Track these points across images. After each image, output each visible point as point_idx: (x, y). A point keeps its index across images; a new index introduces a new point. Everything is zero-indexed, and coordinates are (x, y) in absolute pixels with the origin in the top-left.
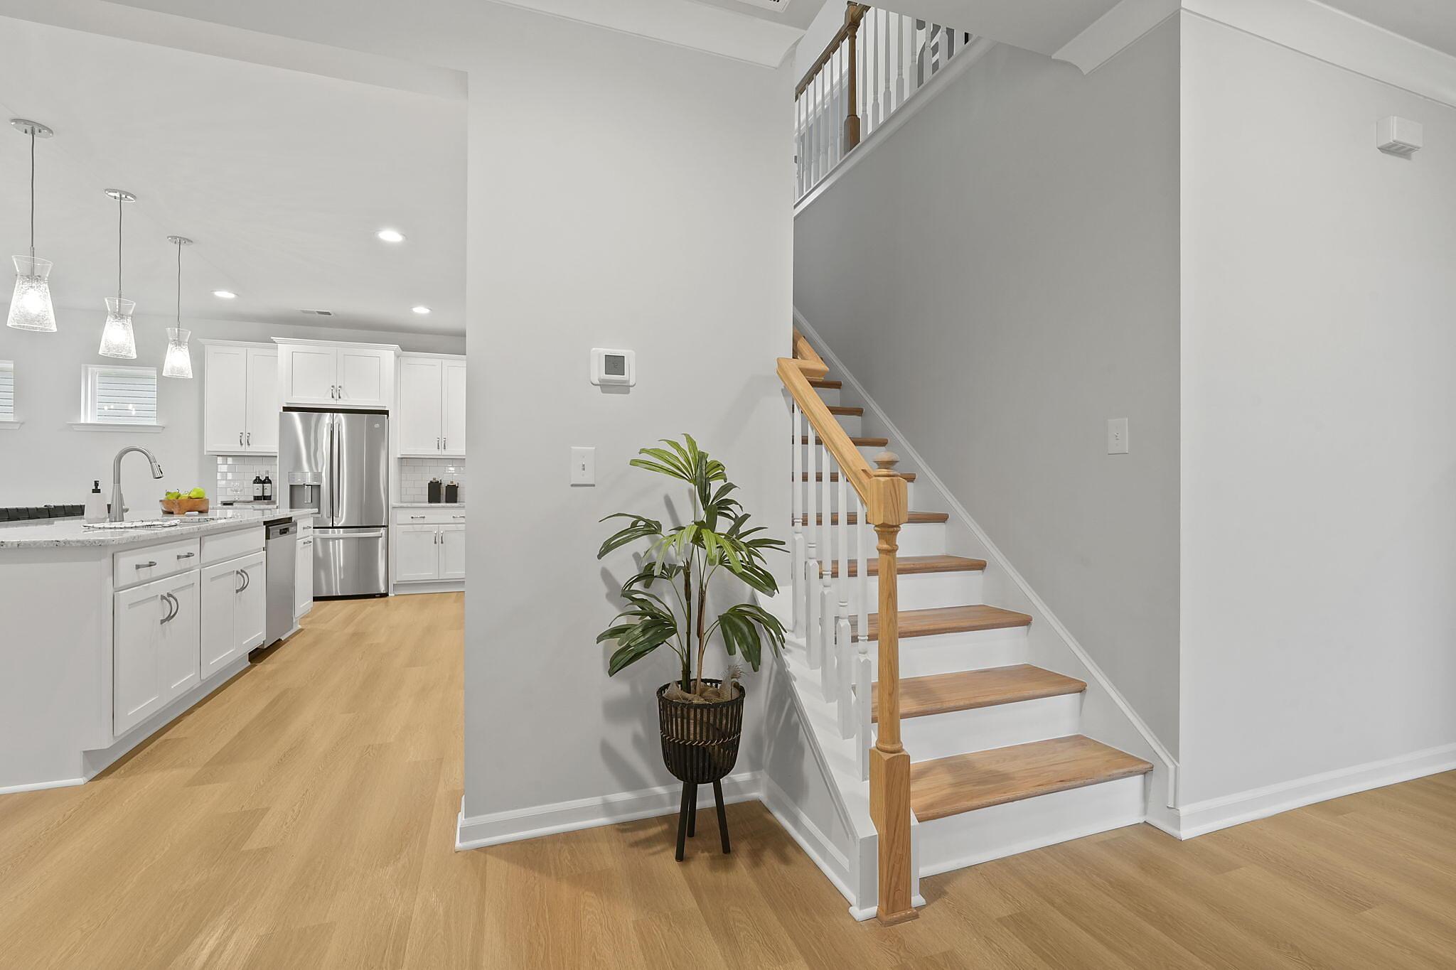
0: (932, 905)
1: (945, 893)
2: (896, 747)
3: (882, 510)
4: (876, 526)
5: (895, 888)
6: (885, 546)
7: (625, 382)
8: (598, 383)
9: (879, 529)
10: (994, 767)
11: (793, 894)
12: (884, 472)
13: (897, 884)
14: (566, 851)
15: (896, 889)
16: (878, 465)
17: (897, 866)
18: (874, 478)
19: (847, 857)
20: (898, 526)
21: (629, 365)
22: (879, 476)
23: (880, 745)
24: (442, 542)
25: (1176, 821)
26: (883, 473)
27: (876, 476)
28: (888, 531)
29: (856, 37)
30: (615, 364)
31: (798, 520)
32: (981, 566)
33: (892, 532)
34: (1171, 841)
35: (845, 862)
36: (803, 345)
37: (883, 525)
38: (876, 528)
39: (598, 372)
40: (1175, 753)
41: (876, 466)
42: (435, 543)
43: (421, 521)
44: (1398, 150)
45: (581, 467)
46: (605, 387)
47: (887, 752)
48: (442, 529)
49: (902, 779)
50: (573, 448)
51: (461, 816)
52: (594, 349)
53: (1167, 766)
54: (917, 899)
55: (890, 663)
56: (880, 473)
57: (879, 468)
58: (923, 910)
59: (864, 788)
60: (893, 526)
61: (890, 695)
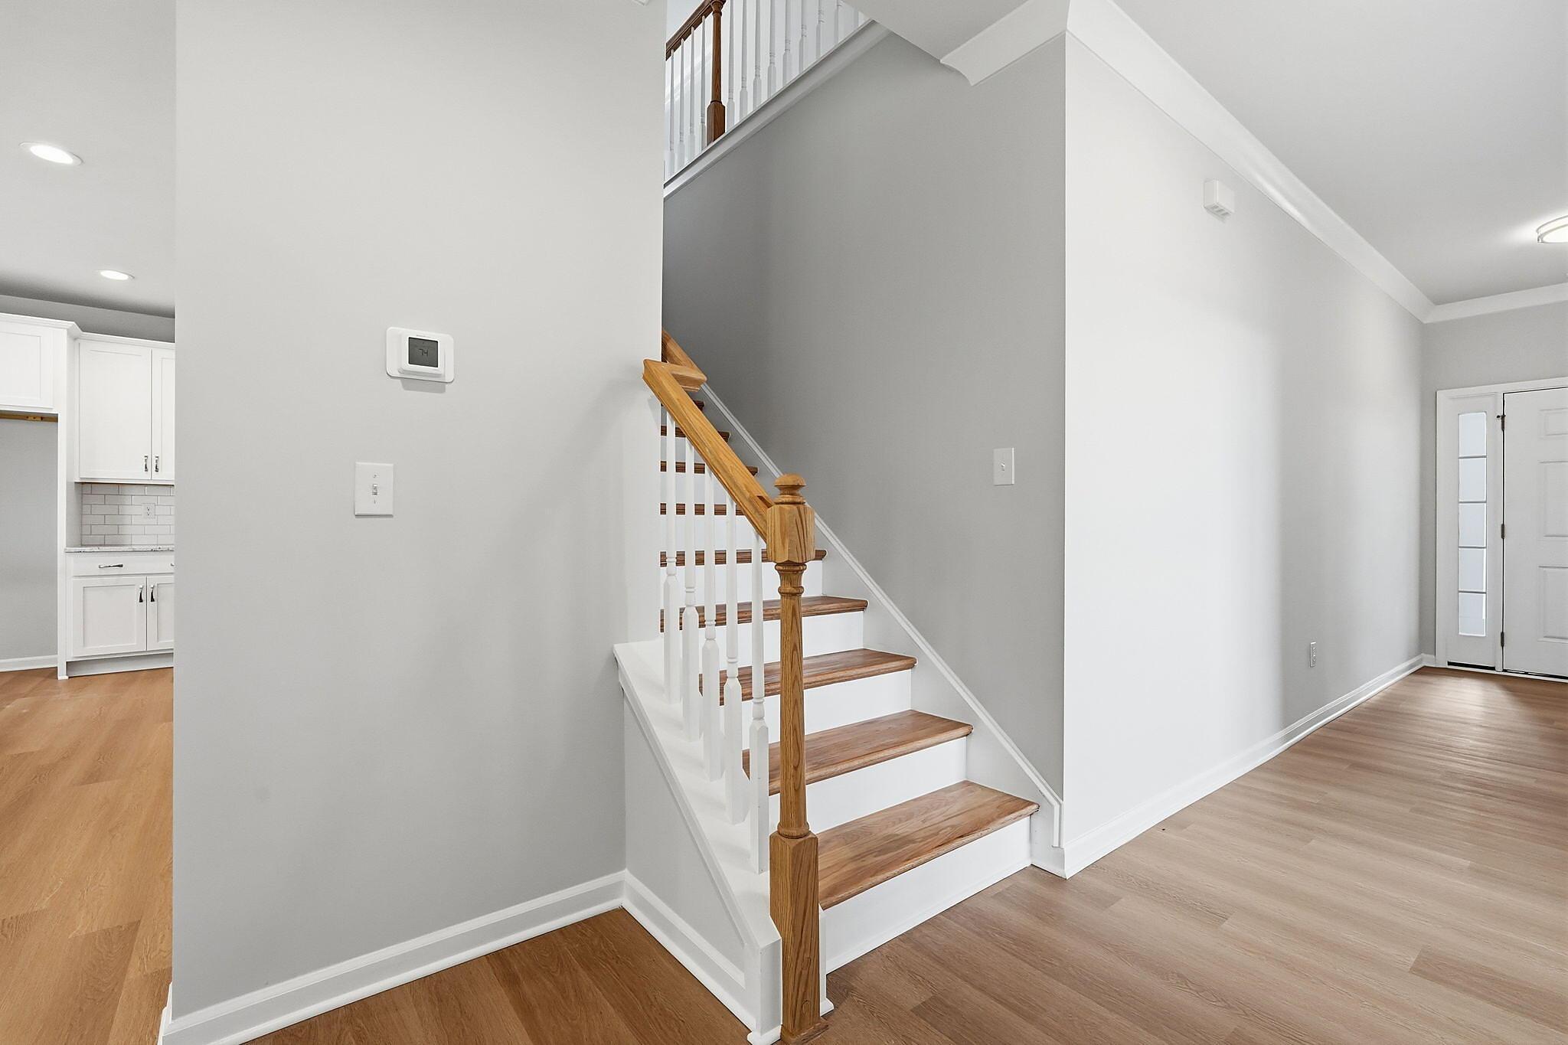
0: (841, 1008)
1: (852, 989)
2: (802, 831)
3: (787, 545)
4: (778, 564)
5: (803, 998)
6: (789, 589)
7: (438, 376)
8: (398, 375)
9: (781, 568)
10: (890, 831)
11: (676, 1030)
12: (788, 498)
13: (804, 994)
14: (349, 1034)
15: (804, 1001)
16: (780, 489)
17: (805, 972)
18: (776, 506)
19: (743, 971)
20: (803, 564)
21: (444, 353)
22: (782, 503)
23: (782, 831)
24: (152, 600)
25: (1061, 859)
26: (787, 500)
27: (777, 504)
28: (791, 571)
29: (721, 14)
30: (423, 352)
31: (671, 560)
32: (862, 606)
33: (797, 571)
34: (1057, 881)
35: (739, 977)
36: (674, 349)
37: (789, 563)
38: (778, 567)
39: (398, 358)
40: (1059, 789)
41: (777, 490)
42: (141, 601)
43: (117, 570)
44: (1218, 212)
45: (371, 491)
46: (408, 381)
47: (792, 837)
48: (153, 581)
49: (809, 866)
50: (357, 463)
51: (167, 1013)
52: (391, 328)
53: (1052, 805)
54: (826, 1006)
55: (795, 729)
56: (784, 500)
57: (781, 494)
58: (832, 1017)
59: (762, 883)
60: (798, 564)
61: (796, 768)
